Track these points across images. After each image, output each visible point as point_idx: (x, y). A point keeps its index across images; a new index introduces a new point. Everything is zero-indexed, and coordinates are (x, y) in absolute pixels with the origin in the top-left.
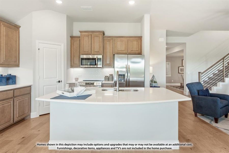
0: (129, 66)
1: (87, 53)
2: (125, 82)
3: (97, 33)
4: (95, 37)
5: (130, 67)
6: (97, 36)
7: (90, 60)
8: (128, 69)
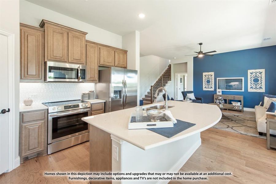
0: (125, 81)
1: (60, 59)
2: (122, 99)
3: (77, 34)
4: (74, 38)
5: (127, 82)
6: (78, 38)
7: (67, 70)
8: (124, 84)
